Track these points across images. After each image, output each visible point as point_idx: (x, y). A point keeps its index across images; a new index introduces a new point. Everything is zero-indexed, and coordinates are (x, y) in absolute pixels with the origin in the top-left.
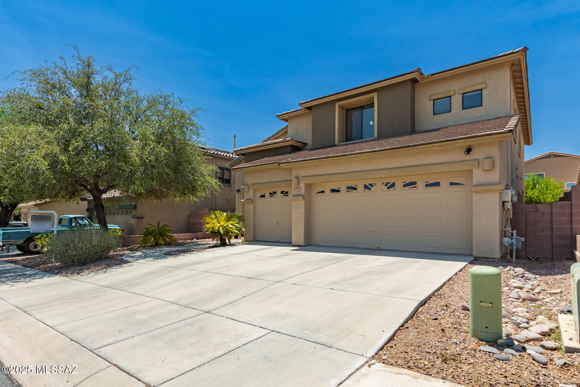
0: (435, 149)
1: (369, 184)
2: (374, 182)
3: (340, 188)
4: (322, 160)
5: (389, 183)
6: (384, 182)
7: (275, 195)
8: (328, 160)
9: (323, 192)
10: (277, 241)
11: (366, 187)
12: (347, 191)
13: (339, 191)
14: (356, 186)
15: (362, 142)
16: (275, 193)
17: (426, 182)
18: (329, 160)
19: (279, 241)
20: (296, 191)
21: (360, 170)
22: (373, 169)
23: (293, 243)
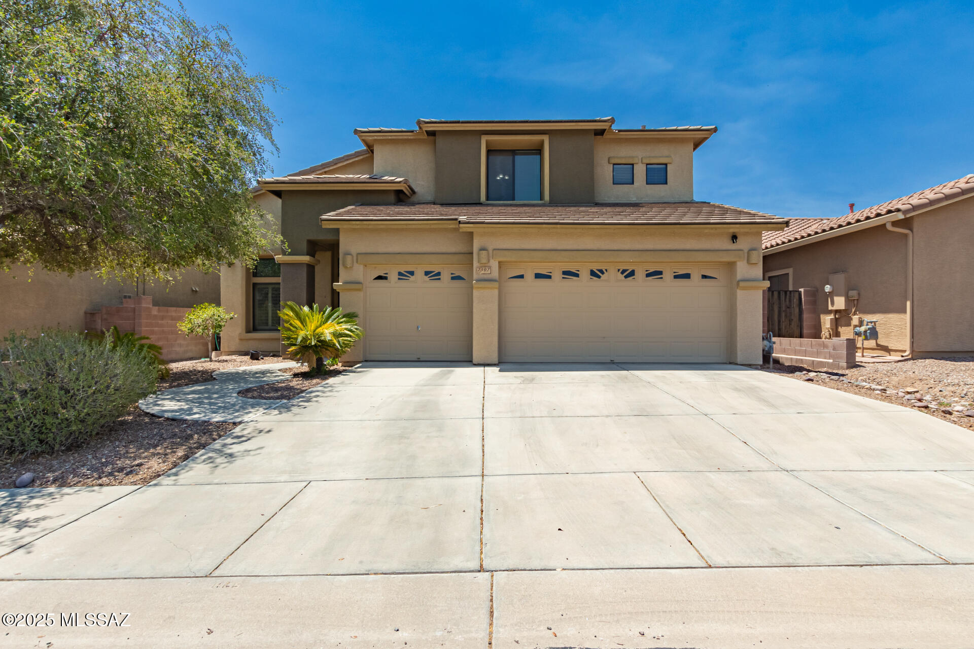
0: (706, 231)
1: (598, 270)
2: (606, 268)
3: (551, 273)
4: (544, 226)
5: (628, 270)
6: (619, 268)
7: (412, 278)
8: (554, 228)
9: (522, 277)
10: (417, 360)
11: (593, 273)
12: (563, 278)
13: (549, 277)
14: (578, 271)
15: (511, 205)
16: (412, 273)
17: (674, 272)
18: (557, 228)
19: (421, 359)
20: (483, 272)
21: (596, 249)
22: (616, 248)
23: (475, 361)
